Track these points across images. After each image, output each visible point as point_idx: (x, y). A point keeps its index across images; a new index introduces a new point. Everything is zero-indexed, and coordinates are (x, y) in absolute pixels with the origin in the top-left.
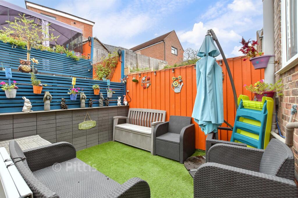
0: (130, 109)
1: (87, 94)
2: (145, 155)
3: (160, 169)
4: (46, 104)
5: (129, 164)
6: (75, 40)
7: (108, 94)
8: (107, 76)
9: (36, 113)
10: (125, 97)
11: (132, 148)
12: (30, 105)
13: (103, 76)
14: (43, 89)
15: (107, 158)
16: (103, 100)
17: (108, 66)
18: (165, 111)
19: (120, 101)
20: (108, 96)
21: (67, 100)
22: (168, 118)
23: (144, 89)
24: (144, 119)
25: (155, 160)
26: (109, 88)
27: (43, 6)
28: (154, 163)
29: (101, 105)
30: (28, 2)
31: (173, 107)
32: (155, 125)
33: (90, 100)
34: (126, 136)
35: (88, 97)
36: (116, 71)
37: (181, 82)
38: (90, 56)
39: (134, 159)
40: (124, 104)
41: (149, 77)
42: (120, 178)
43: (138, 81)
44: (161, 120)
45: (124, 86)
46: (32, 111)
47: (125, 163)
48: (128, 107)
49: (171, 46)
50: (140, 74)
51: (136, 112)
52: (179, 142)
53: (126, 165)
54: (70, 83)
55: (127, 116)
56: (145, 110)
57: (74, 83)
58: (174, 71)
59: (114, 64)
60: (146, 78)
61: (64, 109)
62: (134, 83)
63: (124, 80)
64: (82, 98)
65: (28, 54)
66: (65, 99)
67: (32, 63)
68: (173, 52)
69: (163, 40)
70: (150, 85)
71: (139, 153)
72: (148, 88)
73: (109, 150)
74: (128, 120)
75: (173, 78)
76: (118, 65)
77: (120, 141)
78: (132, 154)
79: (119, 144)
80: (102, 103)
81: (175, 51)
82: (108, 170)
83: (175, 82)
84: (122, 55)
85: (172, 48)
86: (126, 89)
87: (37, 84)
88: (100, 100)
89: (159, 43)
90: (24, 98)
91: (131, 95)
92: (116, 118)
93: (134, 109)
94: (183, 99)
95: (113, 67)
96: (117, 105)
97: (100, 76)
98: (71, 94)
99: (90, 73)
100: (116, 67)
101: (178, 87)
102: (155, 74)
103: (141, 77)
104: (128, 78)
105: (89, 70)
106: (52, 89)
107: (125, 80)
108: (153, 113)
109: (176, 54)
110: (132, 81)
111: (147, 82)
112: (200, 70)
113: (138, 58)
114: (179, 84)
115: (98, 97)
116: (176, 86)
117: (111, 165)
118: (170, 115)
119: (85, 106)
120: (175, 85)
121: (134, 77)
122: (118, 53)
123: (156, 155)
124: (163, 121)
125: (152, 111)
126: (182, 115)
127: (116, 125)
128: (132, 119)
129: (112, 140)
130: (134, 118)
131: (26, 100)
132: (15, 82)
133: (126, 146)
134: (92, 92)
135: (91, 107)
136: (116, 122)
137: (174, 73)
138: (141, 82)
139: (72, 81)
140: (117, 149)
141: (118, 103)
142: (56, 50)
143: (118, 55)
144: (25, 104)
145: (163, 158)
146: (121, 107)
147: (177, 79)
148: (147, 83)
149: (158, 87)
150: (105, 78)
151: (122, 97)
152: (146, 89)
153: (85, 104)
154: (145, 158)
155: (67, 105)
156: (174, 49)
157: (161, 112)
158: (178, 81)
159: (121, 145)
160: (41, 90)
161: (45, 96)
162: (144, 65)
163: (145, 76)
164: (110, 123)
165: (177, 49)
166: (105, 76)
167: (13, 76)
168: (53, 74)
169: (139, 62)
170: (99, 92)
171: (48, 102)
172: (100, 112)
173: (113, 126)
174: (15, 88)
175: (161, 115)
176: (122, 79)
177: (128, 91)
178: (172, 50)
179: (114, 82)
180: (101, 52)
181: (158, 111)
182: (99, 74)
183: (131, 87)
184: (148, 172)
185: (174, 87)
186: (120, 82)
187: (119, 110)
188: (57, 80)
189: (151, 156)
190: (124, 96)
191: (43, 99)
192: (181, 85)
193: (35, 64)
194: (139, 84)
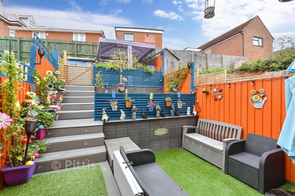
0: (199, 120)
1: (161, 106)
2: (216, 171)
3: (232, 192)
4: (134, 115)
5: (198, 177)
6: (150, 54)
7: (178, 105)
8: (177, 86)
9: (128, 122)
10: (194, 108)
11: (201, 160)
12: (124, 115)
13: (173, 86)
14: (132, 103)
15: (178, 165)
16: (174, 111)
17: (178, 77)
18: (241, 127)
19: (190, 111)
20: (178, 107)
21: (147, 111)
22: (245, 135)
23: (215, 101)
24: (215, 132)
25: (227, 179)
26: (179, 99)
27: (125, 28)
28: (225, 182)
29: (172, 115)
30: (117, 27)
31: (252, 124)
32: (227, 143)
33: (163, 111)
34: (195, 147)
35: (162, 108)
36: (185, 81)
37: (263, 97)
38: (162, 68)
39: (203, 172)
40: (193, 114)
41: (221, 88)
42: (190, 188)
43: (208, 92)
44: (236, 137)
45: (193, 96)
46: (125, 120)
47: (194, 174)
48: (197, 117)
49: (252, 36)
50: (211, 86)
51: (206, 123)
52: (258, 167)
53: (195, 176)
54: (148, 97)
55: (196, 126)
56: (216, 123)
57: (151, 98)
58: (253, 83)
59: (184, 75)
60: (218, 90)
61: (145, 118)
62: (204, 94)
63: (193, 91)
64: (157, 110)
65: (121, 75)
66: (145, 110)
67: (123, 81)
68: (255, 43)
69: (241, 32)
70: (222, 97)
71: (208, 167)
72: (219, 100)
73: (179, 157)
74: (197, 130)
75: (252, 91)
76: (188, 77)
77: (189, 150)
78: (202, 166)
79: (188, 153)
80: (173, 114)
81: (258, 41)
82: (179, 177)
83: (255, 96)
84: (192, 67)
85: (254, 39)
86: (195, 100)
87: (128, 101)
88: (171, 110)
89: (236, 35)
90: (121, 110)
91: (200, 105)
92: (186, 127)
93: (204, 120)
94: (267, 116)
95: (183, 78)
96: (186, 115)
97: (171, 87)
98: (150, 107)
99: (162, 83)
100: (186, 78)
101: (259, 103)
102: (228, 86)
103: (212, 88)
104: (198, 89)
105: (161, 80)
106: (137, 103)
107: (195, 91)
108: (226, 128)
109: (260, 44)
110: (202, 93)
111: (218, 93)
112: (292, 91)
113: (208, 58)
114: (261, 99)
115: (170, 108)
116: (256, 100)
117: (182, 173)
118: (248, 133)
119: (160, 116)
120: (254, 100)
121: (204, 88)
122: (188, 65)
123: (228, 174)
124: (238, 138)
125: (225, 125)
126: (265, 135)
127: (185, 134)
128: (201, 130)
129: (181, 147)
130: (204, 128)
131: (123, 112)
132: (117, 100)
133: (195, 156)
134: (165, 104)
135: (164, 117)
136: (185, 131)
137: (253, 85)
138: (212, 93)
139: (150, 96)
140: (186, 157)
141: (187, 113)
142: (137, 67)
143: (187, 67)
144: (122, 114)
145: (237, 180)
146: (190, 117)
147: (258, 93)
148: (219, 95)
149: (232, 100)
150: (175, 88)
151: (192, 107)
152: (218, 101)
153: (160, 114)
154: (215, 174)
155: (146, 115)
156: (257, 39)
157: (236, 127)
158: (259, 95)
159: (190, 154)
160: (131, 104)
161: (133, 109)
162: (215, 65)
163: (217, 88)
164: (180, 131)
165: (262, 38)
166: (175, 87)
167: (116, 96)
168: (135, 87)
169: (209, 62)
170: (171, 103)
171: (135, 113)
172: (171, 122)
173: (182, 135)
174: (117, 104)
175: (235, 131)
176: (192, 90)
177: (197, 101)
178: (254, 41)
179: (183, 93)
180: (170, 60)
181: (232, 126)
182: (170, 85)
183: (200, 98)
184: (218, 191)
185: (253, 101)
186: (190, 93)
187: (189, 120)
188: (140, 96)
189: (222, 174)
190: (194, 106)
191: (131, 111)
192: (264, 101)
193: (125, 82)
194: (209, 95)
